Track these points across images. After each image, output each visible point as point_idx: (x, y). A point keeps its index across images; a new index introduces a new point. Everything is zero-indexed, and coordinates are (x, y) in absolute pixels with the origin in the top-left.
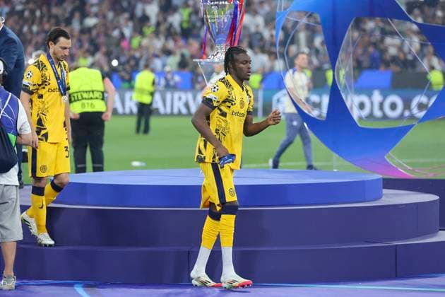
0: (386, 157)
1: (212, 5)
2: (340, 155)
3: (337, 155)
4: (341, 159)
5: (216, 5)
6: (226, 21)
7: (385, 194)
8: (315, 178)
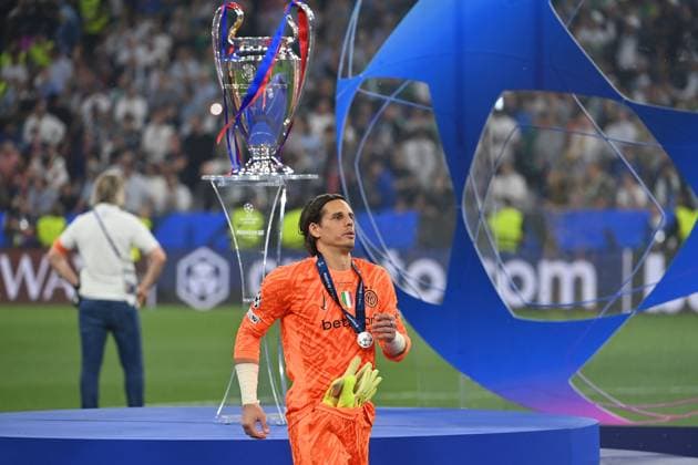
0: (571, 383)
1: (243, 63)
2: (475, 378)
3: (468, 378)
4: (476, 385)
5: (250, 62)
6: (271, 95)
7: (604, 458)
8: (460, 424)
